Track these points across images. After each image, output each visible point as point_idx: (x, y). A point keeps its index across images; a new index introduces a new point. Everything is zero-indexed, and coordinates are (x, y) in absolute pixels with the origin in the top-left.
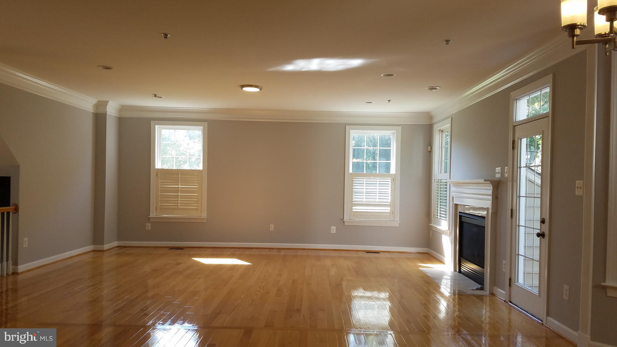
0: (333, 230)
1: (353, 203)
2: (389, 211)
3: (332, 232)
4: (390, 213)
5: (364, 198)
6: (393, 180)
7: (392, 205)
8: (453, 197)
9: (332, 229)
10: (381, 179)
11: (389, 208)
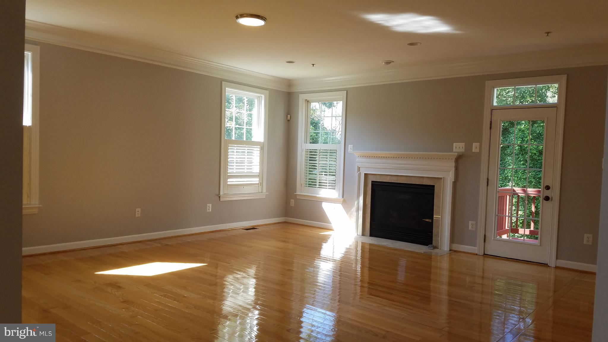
0: (210, 207)
1: (228, 174)
2: (258, 182)
3: (208, 211)
4: (258, 184)
5: (246, 169)
6: (262, 149)
7: (260, 175)
8: (359, 167)
9: (208, 207)
10: (249, 147)
11: (258, 179)
